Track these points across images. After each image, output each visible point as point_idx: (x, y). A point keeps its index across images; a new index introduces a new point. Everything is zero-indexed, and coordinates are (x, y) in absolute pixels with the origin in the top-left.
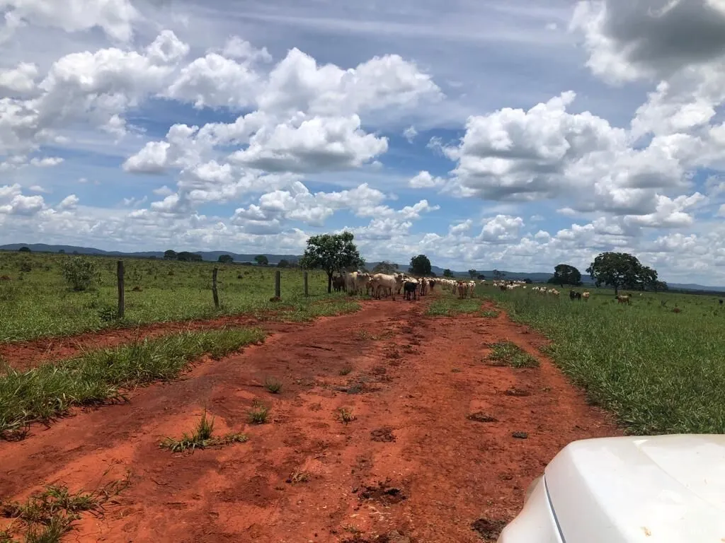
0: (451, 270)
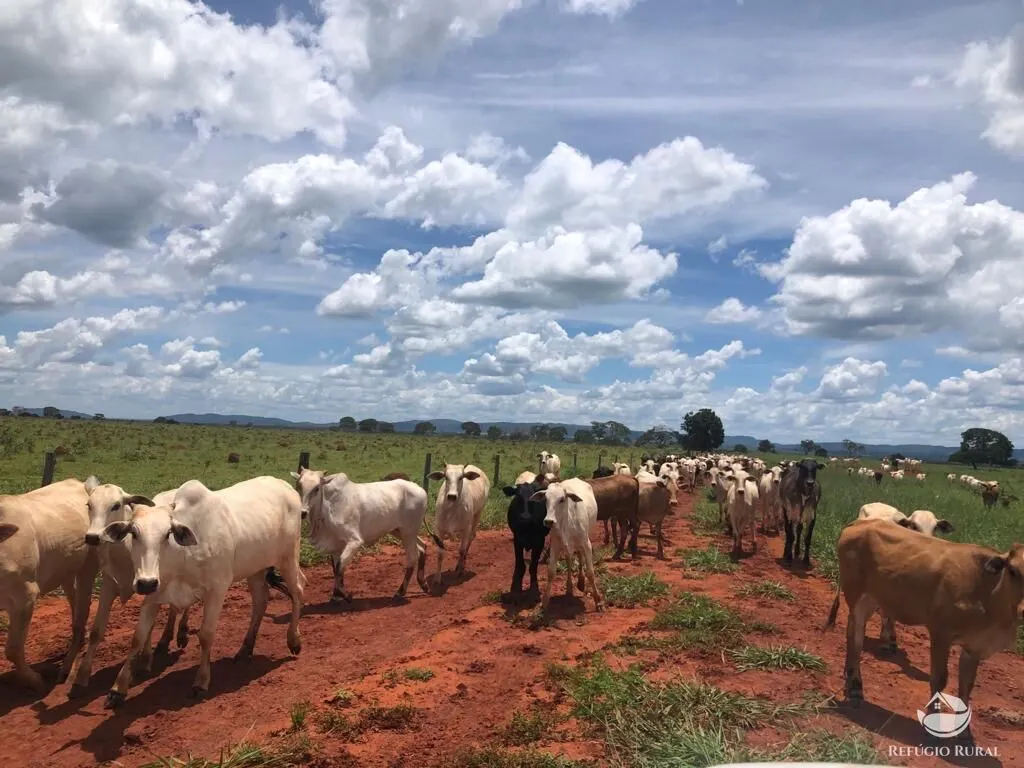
0: (772, 441)
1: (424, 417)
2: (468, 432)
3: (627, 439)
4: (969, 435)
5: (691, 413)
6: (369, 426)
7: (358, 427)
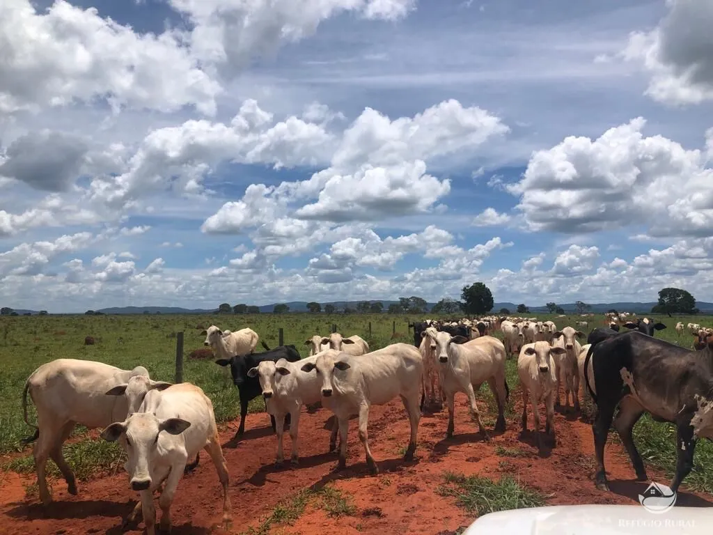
0: (526, 305)
1: (284, 301)
2: (312, 310)
3: (425, 309)
4: (664, 293)
5: (468, 286)
6: (240, 309)
7: (233, 310)
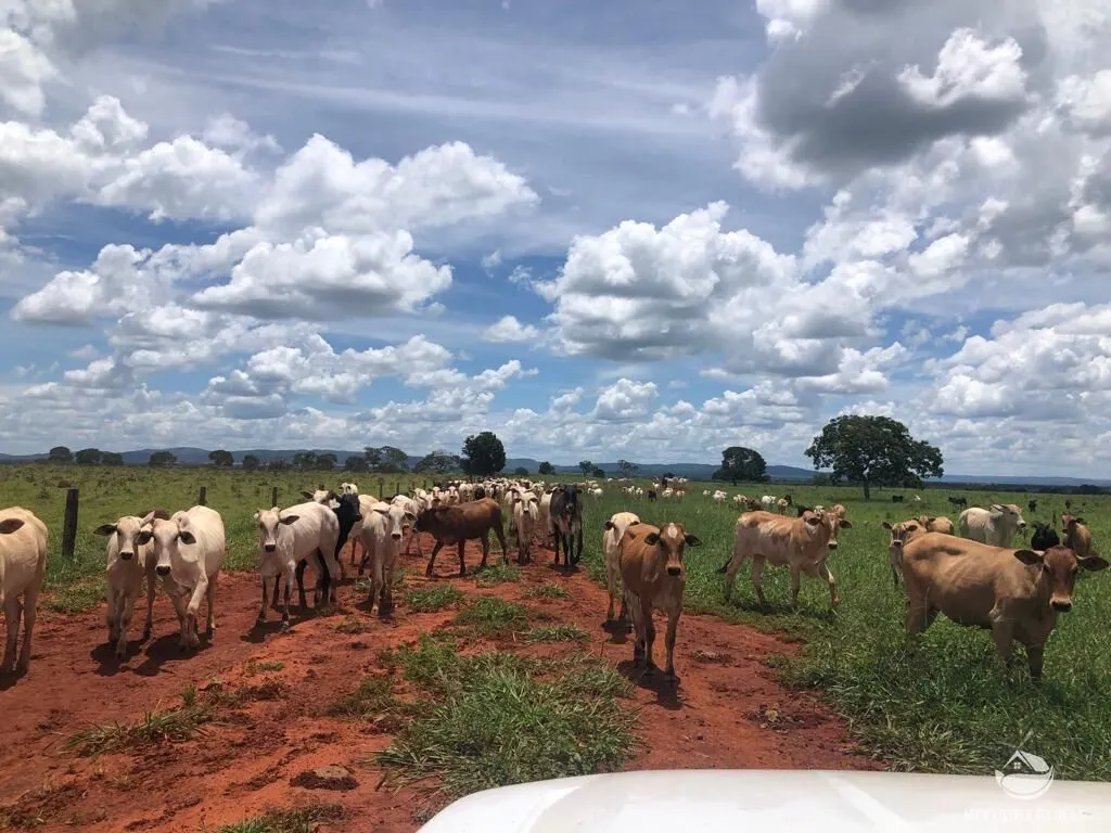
0: (552, 463)
1: (162, 446)
2: (218, 463)
3: (405, 465)
4: (728, 453)
5: (472, 437)
6: (89, 458)
7: (75, 459)
